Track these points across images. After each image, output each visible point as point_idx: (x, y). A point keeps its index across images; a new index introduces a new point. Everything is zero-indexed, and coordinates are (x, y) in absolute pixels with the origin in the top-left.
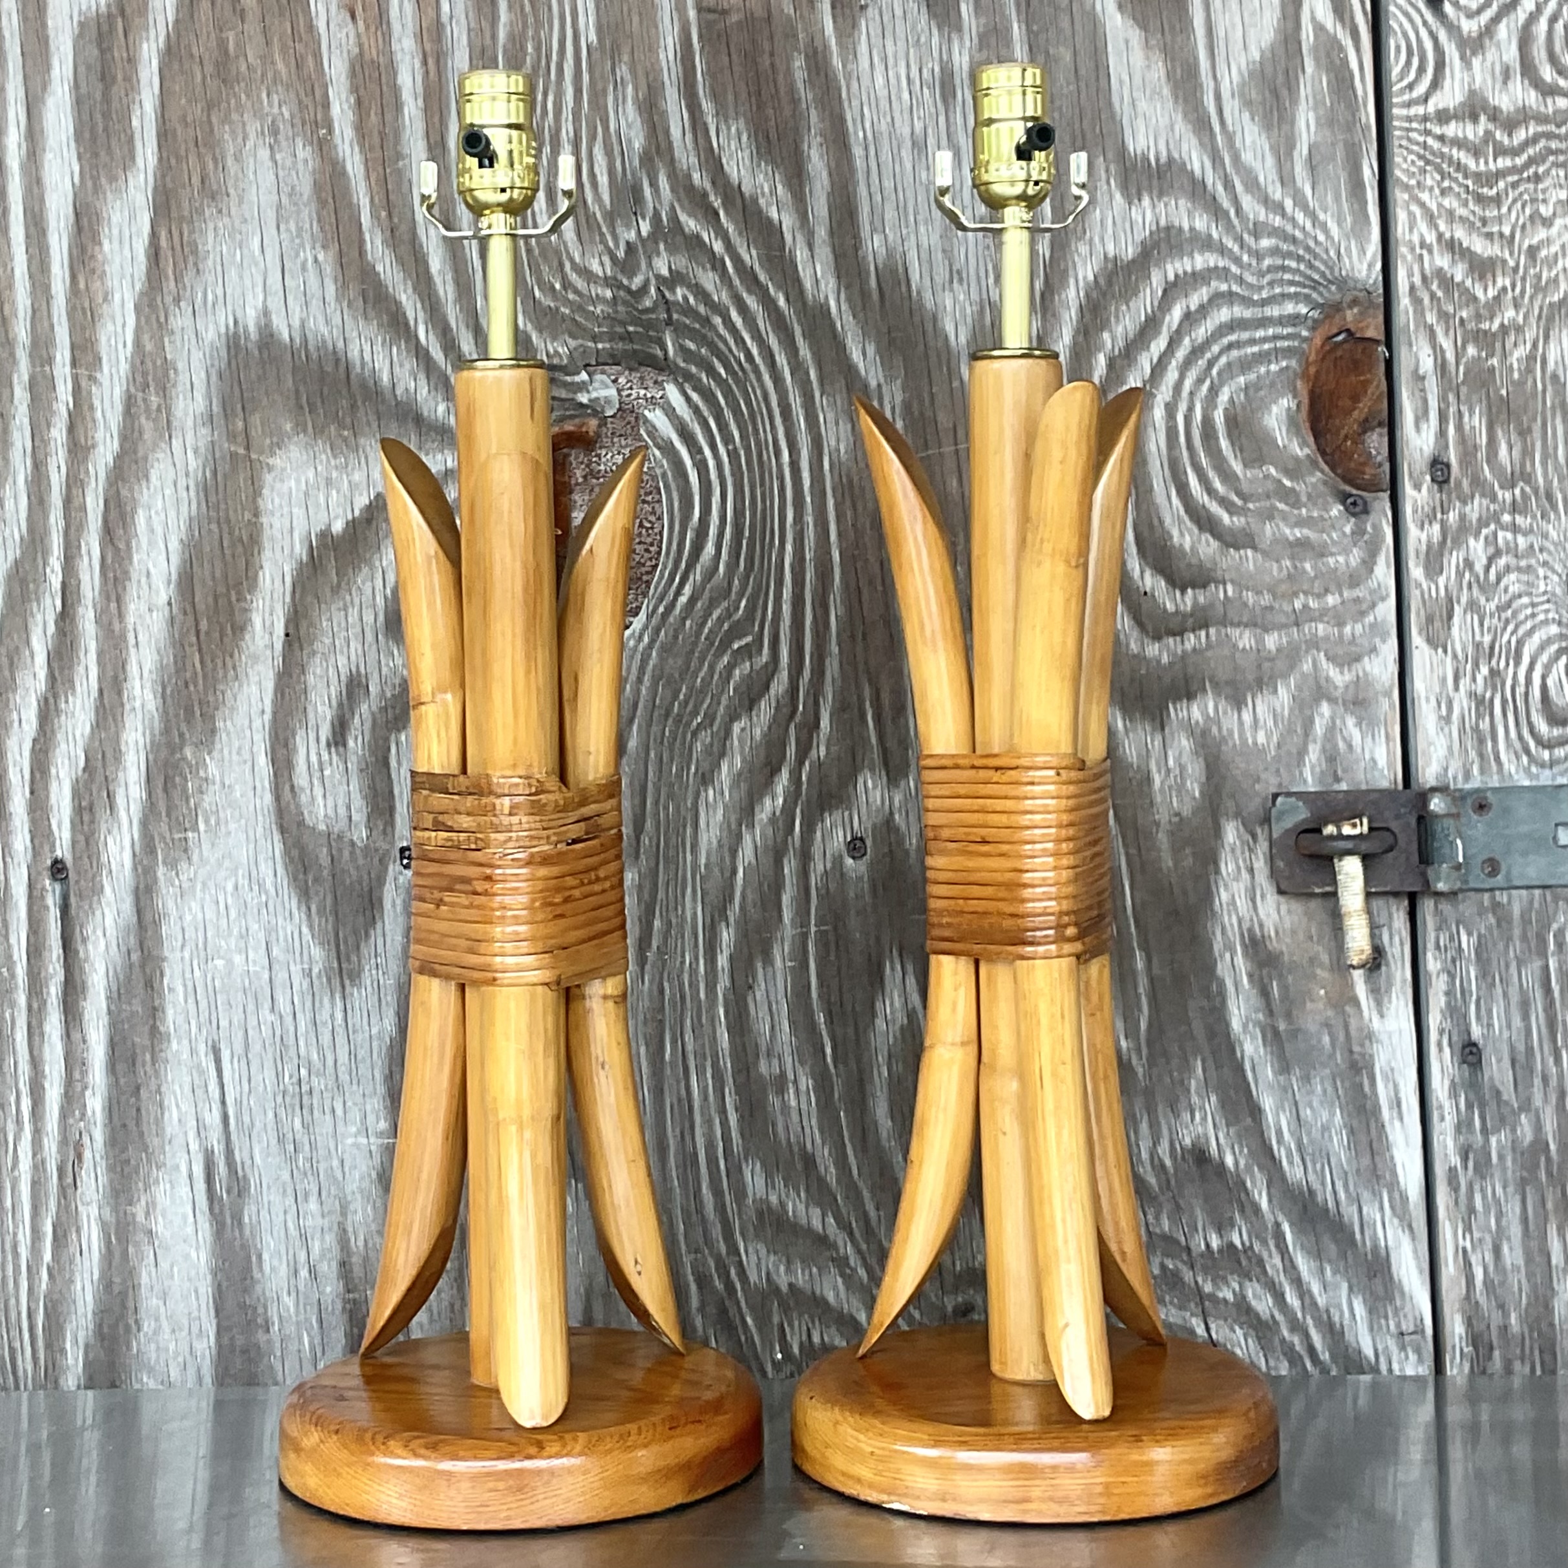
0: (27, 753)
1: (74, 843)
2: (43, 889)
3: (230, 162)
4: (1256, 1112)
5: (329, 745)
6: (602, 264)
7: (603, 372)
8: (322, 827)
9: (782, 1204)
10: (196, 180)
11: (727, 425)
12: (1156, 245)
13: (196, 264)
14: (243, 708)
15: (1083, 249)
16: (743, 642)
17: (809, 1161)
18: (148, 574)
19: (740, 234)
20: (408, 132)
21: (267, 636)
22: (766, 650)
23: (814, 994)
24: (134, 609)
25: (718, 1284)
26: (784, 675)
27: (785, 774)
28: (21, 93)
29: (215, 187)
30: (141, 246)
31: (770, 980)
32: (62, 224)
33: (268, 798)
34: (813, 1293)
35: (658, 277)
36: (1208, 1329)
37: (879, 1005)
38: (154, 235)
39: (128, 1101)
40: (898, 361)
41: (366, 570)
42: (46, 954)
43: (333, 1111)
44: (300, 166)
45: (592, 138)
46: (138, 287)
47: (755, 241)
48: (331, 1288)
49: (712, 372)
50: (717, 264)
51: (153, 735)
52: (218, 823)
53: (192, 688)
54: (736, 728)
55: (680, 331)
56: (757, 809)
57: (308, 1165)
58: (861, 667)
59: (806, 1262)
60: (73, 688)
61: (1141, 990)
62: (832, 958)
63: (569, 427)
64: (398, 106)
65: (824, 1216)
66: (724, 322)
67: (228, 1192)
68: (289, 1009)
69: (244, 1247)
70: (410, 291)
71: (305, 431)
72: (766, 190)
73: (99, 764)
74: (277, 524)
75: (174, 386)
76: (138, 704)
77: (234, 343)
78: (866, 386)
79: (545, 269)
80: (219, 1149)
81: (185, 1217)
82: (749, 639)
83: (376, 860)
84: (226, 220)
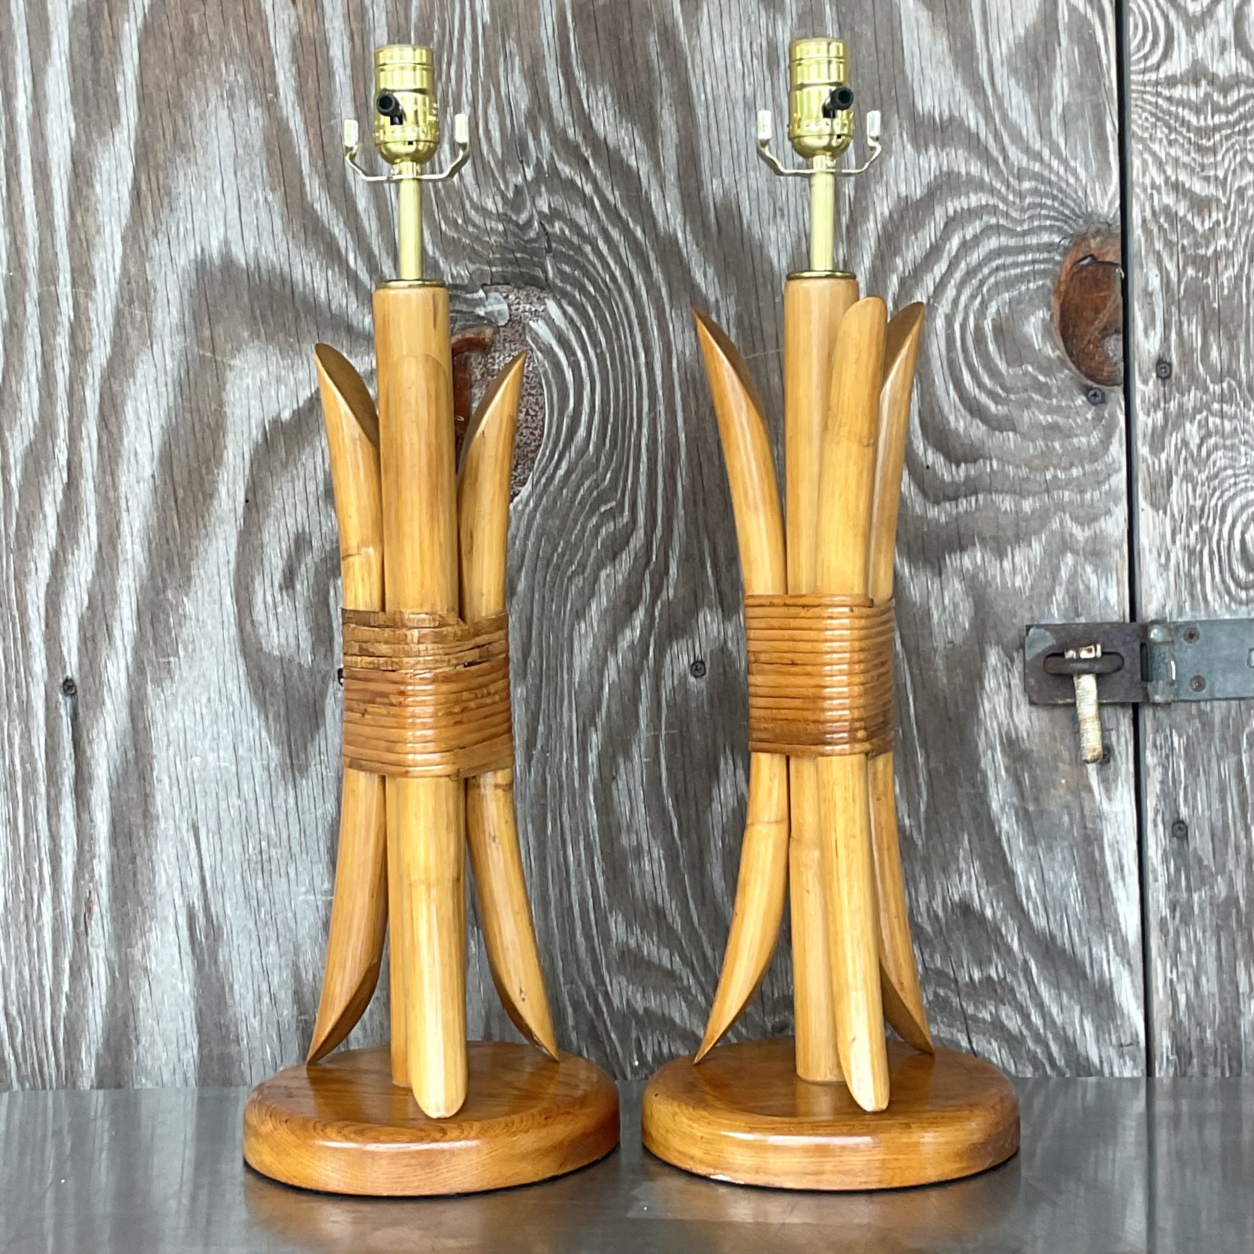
0: (42, 595)
1: (81, 665)
2: (57, 702)
3: (196, 119)
4: (1010, 874)
5: (281, 589)
6: (496, 204)
7: (496, 291)
8: (276, 653)
9: (639, 947)
10: (169, 136)
11: (596, 333)
12: (939, 187)
13: (170, 203)
14: (212, 559)
15: (881, 190)
16: (608, 507)
17: (660, 913)
18: (136, 452)
19: (606, 178)
20: (339, 95)
21: (231, 502)
22: (626, 513)
23: (664, 784)
24: (125, 479)
25: (590, 1009)
26: (641, 533)
27: (641, 613)
28: (28, 63)
29: (183, 141)
30: (125, 190)
31: (630, 773)
32: (62, 171)
33: (233, 630)
34: (663, 1014)
35: (540, 213)
36: (970, 1042)
37: (715, 792)
38: (136, 180)
39: (126, 867)
40: (732, 281)
41: (308, 449)
42: (61, 753)
43: (288, 875)
44: (253, 124)
45: (487, 101)
46: (124, 222)
47: (618, 185)
48: (287, 1012)
49: (583, 290)
50: (587, 203)
51: (141, 580)
52: (194, 650)
53: (171, 543)
54: (603, 574)
55: (558, 257)
56: (620, 638)
57: (268, 917)
58: (701, 524)
59: (657, 991)
60: (78, 543)
61: (921, 780)
62: (679, 755)
63: (469, 335)
64: (331, 75)
65: (671, 955)
66: (593, 249)
67: (207, 938)
68: (252, 795)
69: (220, 979)
70: (342, 225)
71: (259, 337)
72: (627, 142)
73: (100, 603)
74: (238, 412)
75: (154, 301)
76: (129, 556)
77: (201, 266)
78: (706, 301)
79: (449, 207)
80: (198, 905)
81: (172, 958)
82: (614, 503)
83: (319, 678)
84: (194, 168)
